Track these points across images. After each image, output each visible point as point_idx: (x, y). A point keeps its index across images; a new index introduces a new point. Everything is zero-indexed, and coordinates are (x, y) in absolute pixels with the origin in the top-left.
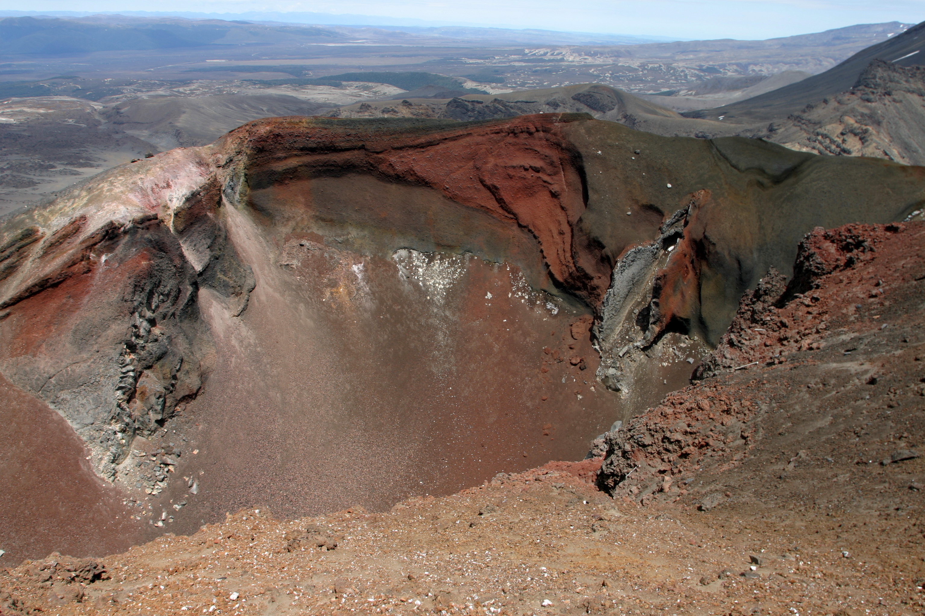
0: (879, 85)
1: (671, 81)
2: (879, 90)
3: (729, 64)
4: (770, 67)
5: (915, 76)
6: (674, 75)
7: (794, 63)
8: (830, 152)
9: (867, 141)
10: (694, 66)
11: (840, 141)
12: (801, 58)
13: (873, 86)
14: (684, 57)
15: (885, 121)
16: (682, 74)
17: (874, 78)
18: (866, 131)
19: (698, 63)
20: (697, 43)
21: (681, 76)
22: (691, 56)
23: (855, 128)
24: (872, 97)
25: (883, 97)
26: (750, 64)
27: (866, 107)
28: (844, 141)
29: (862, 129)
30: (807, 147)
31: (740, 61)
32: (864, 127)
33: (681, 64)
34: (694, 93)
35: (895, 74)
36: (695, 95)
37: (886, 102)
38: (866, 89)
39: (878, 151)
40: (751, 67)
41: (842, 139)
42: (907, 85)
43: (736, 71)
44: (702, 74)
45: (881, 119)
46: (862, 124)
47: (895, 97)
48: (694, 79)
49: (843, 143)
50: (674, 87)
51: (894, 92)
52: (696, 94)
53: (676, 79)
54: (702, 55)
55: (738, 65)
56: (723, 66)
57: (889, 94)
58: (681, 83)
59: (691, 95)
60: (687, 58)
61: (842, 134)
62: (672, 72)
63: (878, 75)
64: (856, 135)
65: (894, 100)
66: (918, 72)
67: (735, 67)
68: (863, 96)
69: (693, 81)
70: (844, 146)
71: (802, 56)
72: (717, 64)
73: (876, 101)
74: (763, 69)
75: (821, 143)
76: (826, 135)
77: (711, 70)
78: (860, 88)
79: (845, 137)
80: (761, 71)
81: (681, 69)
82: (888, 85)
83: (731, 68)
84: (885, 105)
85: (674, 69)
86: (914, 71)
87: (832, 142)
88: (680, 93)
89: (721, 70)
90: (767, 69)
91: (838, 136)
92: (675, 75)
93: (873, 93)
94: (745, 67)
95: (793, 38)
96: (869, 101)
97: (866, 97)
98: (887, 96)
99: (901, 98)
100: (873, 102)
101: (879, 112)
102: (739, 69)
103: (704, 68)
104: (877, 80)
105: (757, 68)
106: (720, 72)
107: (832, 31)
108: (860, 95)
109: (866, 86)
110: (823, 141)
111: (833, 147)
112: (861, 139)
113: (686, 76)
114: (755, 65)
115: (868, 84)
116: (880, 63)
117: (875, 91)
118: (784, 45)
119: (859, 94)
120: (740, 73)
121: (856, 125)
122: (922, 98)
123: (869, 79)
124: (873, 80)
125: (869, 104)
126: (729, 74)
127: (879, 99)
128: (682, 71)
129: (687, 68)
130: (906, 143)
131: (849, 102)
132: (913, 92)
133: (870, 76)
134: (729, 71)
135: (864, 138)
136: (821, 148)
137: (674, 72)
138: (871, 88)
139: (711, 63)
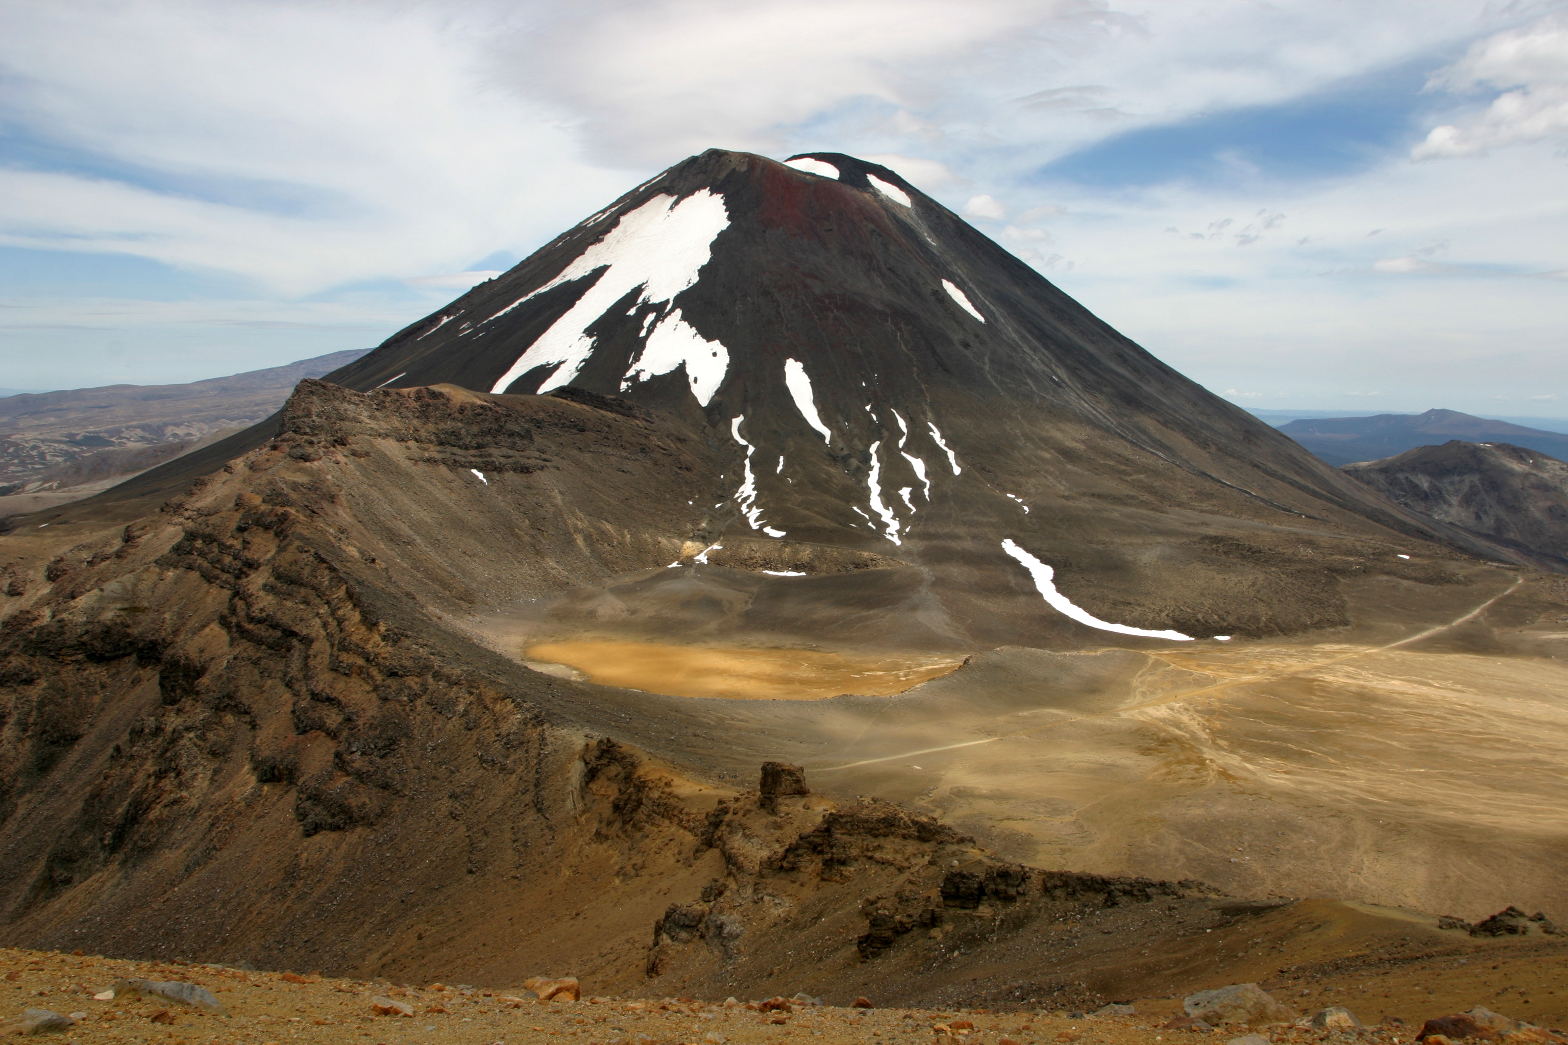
0: (321, 427)
1: (12, 468)
2: (323, 437)
3: (128, 428)
4: (206, 427)
5: (385, 407)
6: (15, 455)
7: (247, 417)
8: (223, 570)
9: (286, 537)
10: (57, 435)
11: (237, 544)
12: (256, 408)
13: (308, 430)
14: (36, 422)
15: (343, 492)
16: (34, 453)
17: (309, 415)
18: (284, 518)
19: (65, 431)
20: (61, 396)
21: (32, 457)
22: (52, 420)
23: (263, 514)
24: (310, 450)
25: (332, 449)
26: (166, 425)
27: (301, 470)
28: (246, 543)
29: (277, 515)
30: (176, 567)
31: (147, 421)
32: (280, 510)
33: (29, 435)
34: (55, 485)
35: (346, 405)
36: (58, 488)
37: (340, 458)
38: (298, 437)
39: (304, 555)
40: (170, 430)
41: (241, 540)
42: (373, 424)
43: (143, 438)
44: (76, 450)
45: (334, 490)
46: (276, 504)
47: (355, 447)
48: (60, 459)
49: (244, 548)
50: (18, 478)
51: (351, 439)
52: (61, 486)
53: (23, 463)
54: (72, 415)
55: (144, 428)
56: (117, 432)
57: (342, 442)
58: (34, 469)
59: (50, 488)
60: (43, 423)
61: (241, 529)
62: (11, 450)
63: (315, 410)
64: (267, 528)
65: (354, 454)
66: (389, 399)
67: (139, 432)
68: (294, 450)
69: (58, 464)
70: (247, 554)
71: (257, 405)
72: (103, 429)
73: (320, 458)
74: (192, 431)
75: (202, 554)
76: (210, 535)
77: (92, 440)
78: (286, 436)
79: (246, 534)
80: (189, 434)
81: (32, 444)
82: (337, 427)
83: (132, 433)
84: (338, 463)
85: (16, 445)
86: (381, 397)
87: (224, 548)
88: (27, 488)
89: (113, 439)
90: (200, 430)
91: (232, 537)
92: (18, 457)
93: (311, 443)
94: (159, 430)
95: (239, 377)
96: (306, 458)
97: (298, 451)
98: (339, 447)
99: (366, 448)
100: (314, 460)
101: (329, 477)
102: (147, 435)
103: (78, 438)
104: (315, 418)
105: (181, 431)
106: (112, 444)
107: (301, 363)
108: (287, 450)
109: (295, 431)
110: (206, 550)
111: (227, 560)
112: (277, 535)
113: (42, 455)
114: (177, 425)
115: (298, 427)
116: (314, 388)
117: (315, 439)
118: (225, 389)
119: (286, 447)
120: (150, 441)
121: (264, 508)
122: (403, 444)
123: (298, 417)
124: (306, 420)
125: (308, 464)
126: (131, 445)
127: (325, 454)
128: (34, 448)
129: (43, 441)
130: (389, 530)
131: (268, 465)
132: (386, 436)
133: (300, 413)
134: (128, 439)
135: (281, 532)
136: (206, 564)
137: (15, 451)
138: (305, 434)
139: (91, 429)
